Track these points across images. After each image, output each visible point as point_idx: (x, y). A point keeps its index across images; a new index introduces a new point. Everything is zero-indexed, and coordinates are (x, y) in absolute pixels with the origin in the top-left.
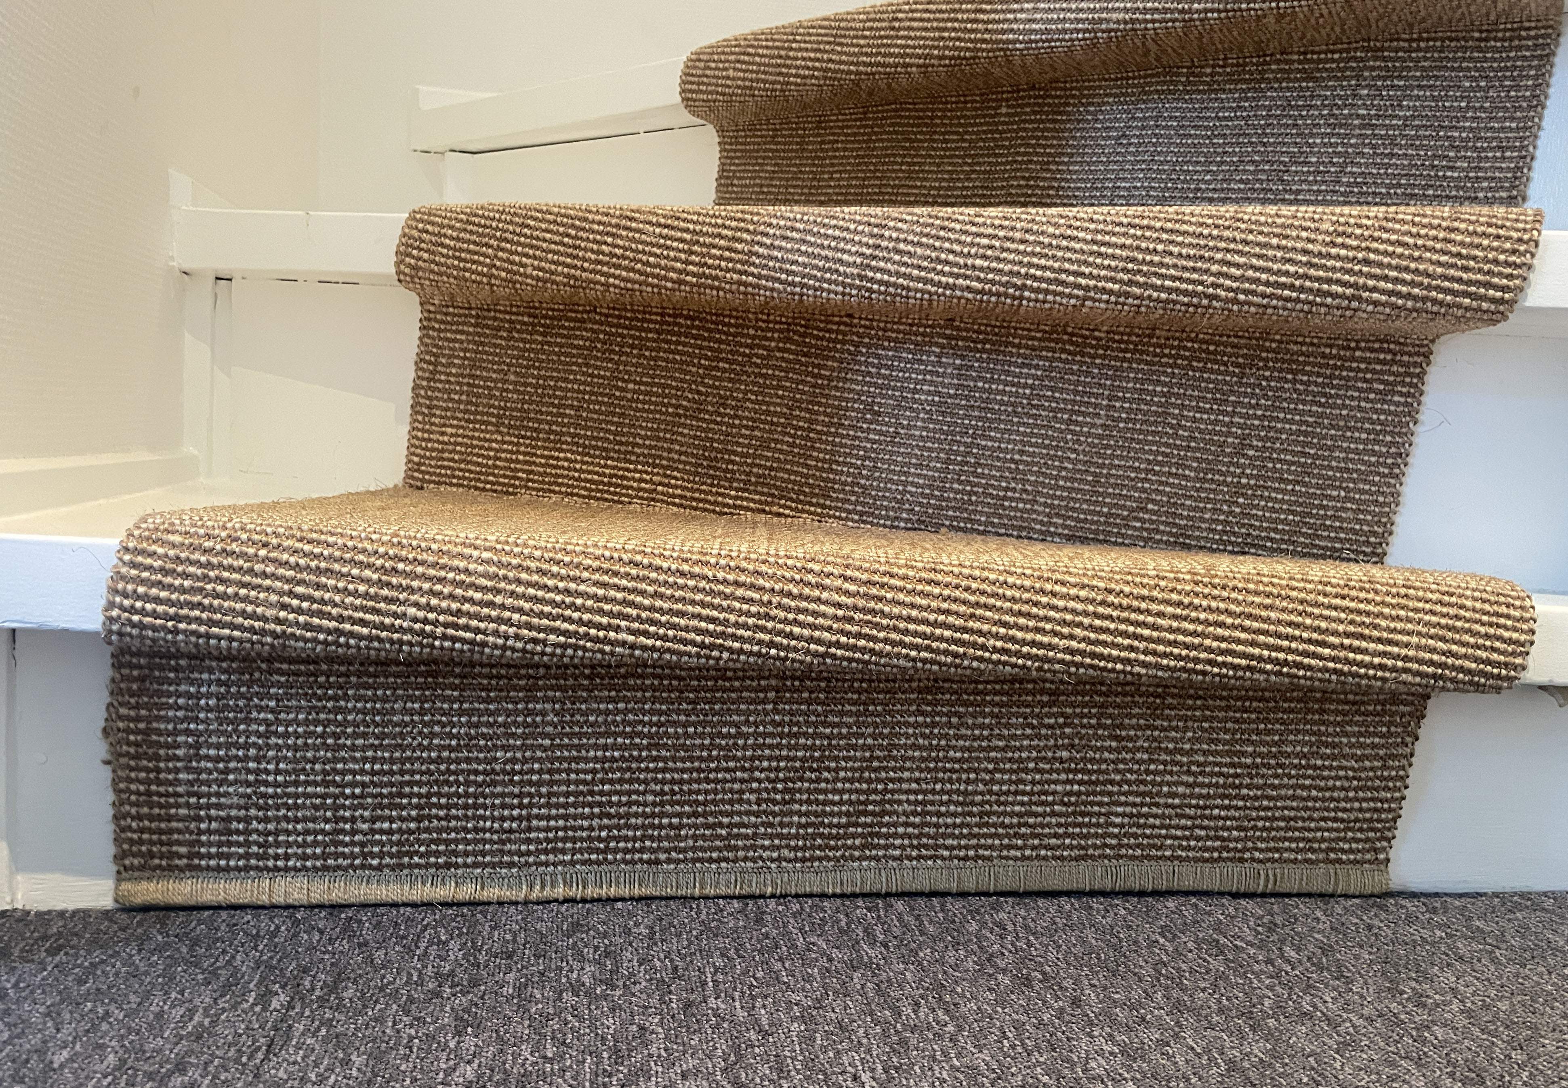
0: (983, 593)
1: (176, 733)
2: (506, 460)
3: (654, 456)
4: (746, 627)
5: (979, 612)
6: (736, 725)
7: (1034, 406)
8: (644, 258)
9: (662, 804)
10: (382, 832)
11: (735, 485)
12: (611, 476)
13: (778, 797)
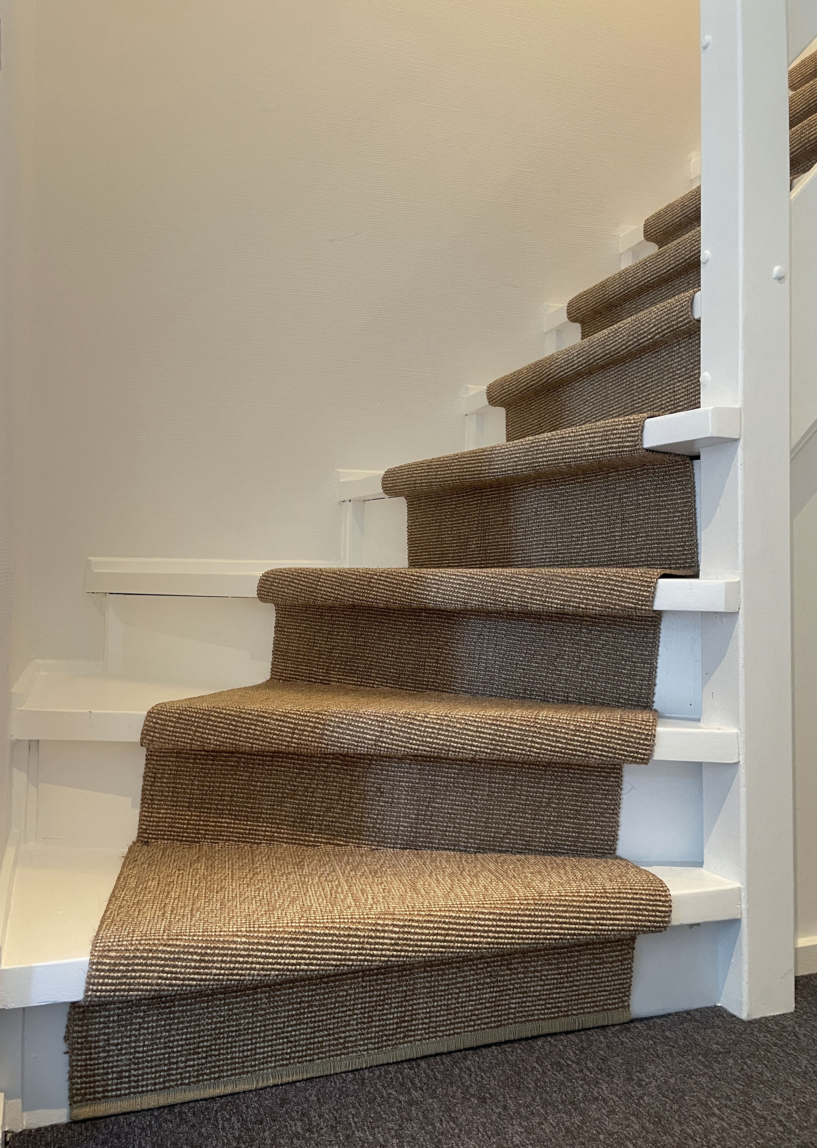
0: (450, 923)
1: (99, 1035)
2: (194, 825)
3: (272, 819)
4: (354, 955)
5: (450, 932)
6: (346, 991)
7: (456, 787)
8: (271, 736)
9: (314, 1032)
10: (190, 1066)
11: (314, 831)
12: (250, 830)
13: (366, 1020)
